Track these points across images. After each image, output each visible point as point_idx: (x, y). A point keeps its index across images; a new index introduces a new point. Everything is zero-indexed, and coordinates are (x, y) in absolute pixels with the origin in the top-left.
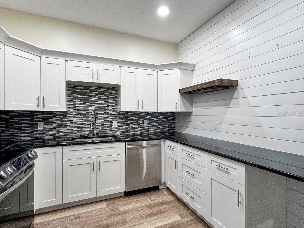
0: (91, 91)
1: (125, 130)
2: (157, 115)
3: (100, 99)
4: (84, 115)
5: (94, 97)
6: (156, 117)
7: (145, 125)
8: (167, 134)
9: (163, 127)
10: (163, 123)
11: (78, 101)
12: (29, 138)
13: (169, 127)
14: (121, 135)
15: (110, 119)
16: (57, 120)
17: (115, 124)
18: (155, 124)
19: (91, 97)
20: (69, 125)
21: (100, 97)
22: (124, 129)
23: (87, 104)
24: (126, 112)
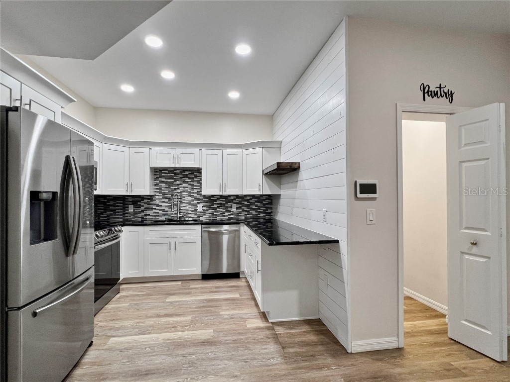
0: (176, 174)
1: (211, 215)
2: (248, 198)
3: (184, 182)
4: (169, 199)
5: (179, 181)
6: (248, 201)
7: (234, 210)
8: (262, 221)
9: (256, 212)
10: (257, 208)
11: (163, 185)
12: (121, 220)
13: (264, 212)
14: (206, 220)
15: (195, 202)
16: (145, 203)
17: (200, 208)
18: (246, 209)
19: (176, 180)
20: (155, 209)
21: (185, 180)
22: (209, 213)
23: (171, 187)
24: (212, 195)
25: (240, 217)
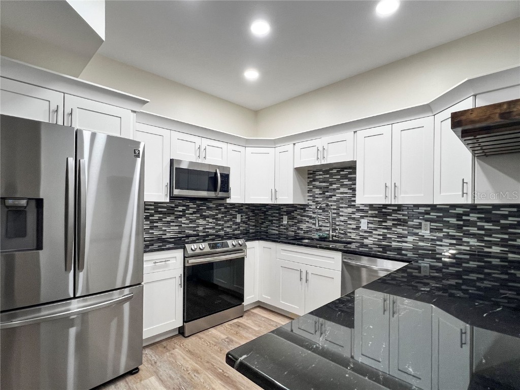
0: (332, 175)
1: (381, 237)
2: (459, 211)
3: (343, 185)
4: (324, 210)
5: (335, 184)
6: (459, 217)
7: (425, 232)
8: (495, 262)
9: (479, 241)
10: (483, 232)
11: (317, 191)
12: (277, 232)
13: (503, 243)
14: (374, 244)
15: (357, 215)
16: (298, 214)
17: (364, 224)
18: (452, 232)
19: (331, 184)
20: (308, 222)
21: (343, 182)
22: (379, 235)
23: (327, 194)
24: (383, 205)
25: (438, 247)
